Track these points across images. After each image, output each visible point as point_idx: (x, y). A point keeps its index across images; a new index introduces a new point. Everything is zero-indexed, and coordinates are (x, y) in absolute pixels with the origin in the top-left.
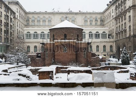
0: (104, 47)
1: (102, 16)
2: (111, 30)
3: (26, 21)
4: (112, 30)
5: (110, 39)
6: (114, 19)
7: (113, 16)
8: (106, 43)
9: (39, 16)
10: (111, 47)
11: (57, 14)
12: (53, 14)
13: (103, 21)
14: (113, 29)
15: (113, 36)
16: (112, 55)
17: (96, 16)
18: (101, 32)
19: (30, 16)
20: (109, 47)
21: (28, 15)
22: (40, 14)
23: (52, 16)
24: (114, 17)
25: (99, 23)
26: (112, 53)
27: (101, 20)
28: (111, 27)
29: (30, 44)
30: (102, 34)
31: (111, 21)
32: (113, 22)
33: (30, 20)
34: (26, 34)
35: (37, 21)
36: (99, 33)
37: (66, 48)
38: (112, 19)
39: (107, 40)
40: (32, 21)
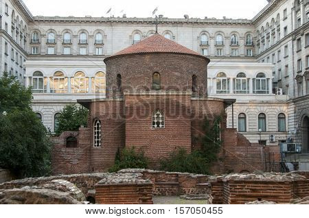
0: (262, 117)
1: (249, 30)
2: (280, 70)
3: (31, 43)
4: (283, 69)
5: (279, 94)
6: (289, 36)
7: (286, 28)
8: (265, 108)
9: (68, 27)
10: (281, 117)
11: (120, 25)
12: (110, 22)
13: (253, 46)
14: (287, 66)
15: (287, 86)
16: (283, 141)
17: (233, 30)
18: (251, 74)
19: (44, 28)
20: (276, 119)
21: (35, 27)
22: (72, 24)
23: (106, 29)
24: (289, 31)
25: (242, 51)
26: (283, 137)
27: (247, 43)
28: (279, 61)
29: (41, 107)
30: (254, 79)
31: (280, 42)
32: (286, 47)
33: (43, 41)
34: (30, 78)
35: (63, 44)
36: (247, 77)
37: (160, 116)
38: (282, 36)
39: (270, 97)
40: (47, 43)
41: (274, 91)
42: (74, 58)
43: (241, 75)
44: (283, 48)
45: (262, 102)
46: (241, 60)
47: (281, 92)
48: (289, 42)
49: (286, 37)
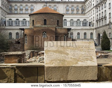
0: (85, 34)
1: (83, 5)
2: (92, 18)
3: (9, 9)
5: (91, 26)
7: (93, 4)
8: (86, 31)
9: (22, 4)
10: (92, 34)
11: (39, 3)
12: (36, 2)
13: (84, 10)
14: (94, 17)
15: (94, 24)
17: (77, 5)
18: (82, 20)
20: (90, 34)
21: (11, 4)
24: (95, 5)
27: (82, 9)
28: (92, 15)
29: (12, 31)
30: (82, 21)
31: (92, 9)
32: (94, 11)
33: (13, 9)
34: (8, 21)
35: (20, 9)
36: (80, 21)
37: (45, 34)
38: (93, 7)
39: (88, 27)
40: (15, 9)
41: (89, 25)
42: (24, 14)
43: (78, 20)
44: (93, 11)
45: (85, 29)
46: (80, 15)
47: (92, 26)
48: (94, 9)
49: (94, 7)
